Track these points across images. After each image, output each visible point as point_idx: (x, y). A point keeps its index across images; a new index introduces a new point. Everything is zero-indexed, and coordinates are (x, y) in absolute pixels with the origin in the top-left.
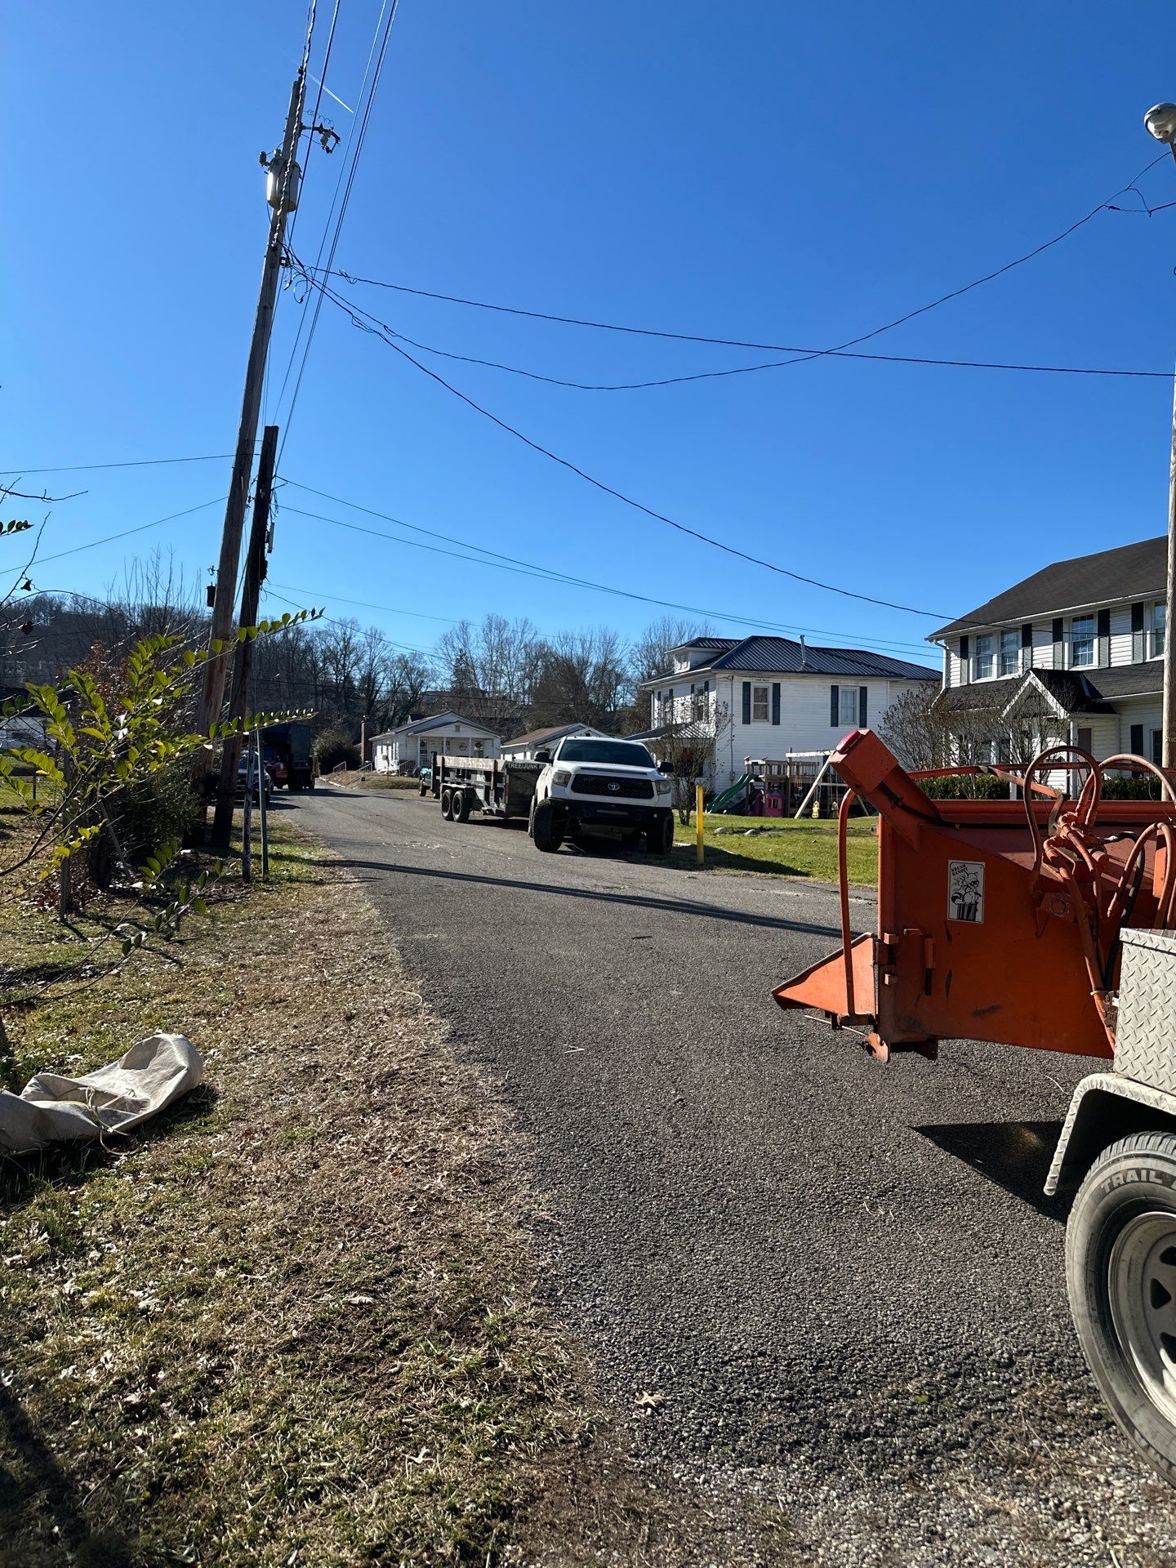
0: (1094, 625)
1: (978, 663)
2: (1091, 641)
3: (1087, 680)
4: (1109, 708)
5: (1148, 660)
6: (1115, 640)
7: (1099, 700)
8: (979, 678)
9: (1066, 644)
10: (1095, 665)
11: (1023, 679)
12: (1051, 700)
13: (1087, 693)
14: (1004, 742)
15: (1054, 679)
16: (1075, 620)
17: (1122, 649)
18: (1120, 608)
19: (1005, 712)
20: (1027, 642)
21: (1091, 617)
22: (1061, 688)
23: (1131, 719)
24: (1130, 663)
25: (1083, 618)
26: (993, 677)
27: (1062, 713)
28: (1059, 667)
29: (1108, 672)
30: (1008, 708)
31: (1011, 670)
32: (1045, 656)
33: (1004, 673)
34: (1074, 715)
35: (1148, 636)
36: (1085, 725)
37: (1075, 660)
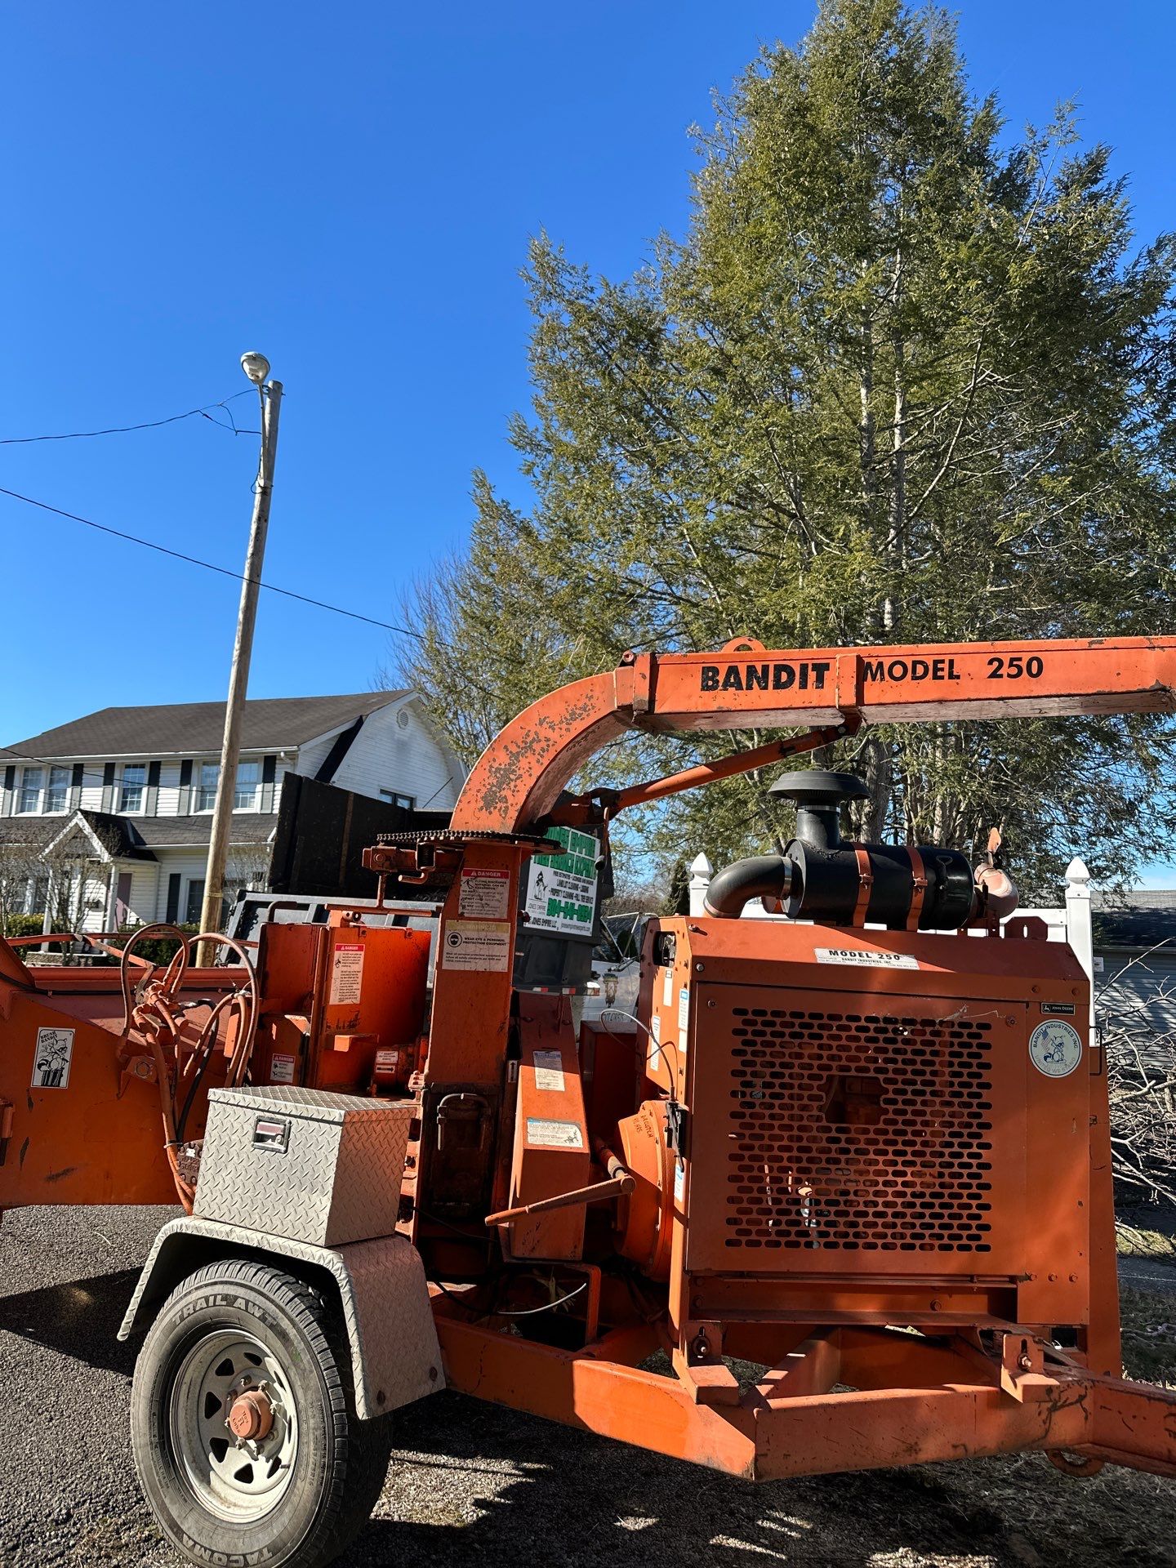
0: (145, 774)
1: (23, 797)
2: (140, 790)
3: (133, 828)
4: (150, 856)
5: (192, 814)
6: (163, 791)
7: (143, 847)
8: (22, 811)
9: (116, 789)
10: (141, 813)
11: (68, 819)
12: (97, 843)
13: (132, 840)
14: (42, 881)
15: (101, 822)
16: (128, 766)
17: (169, 801)
18: (170, 762)
19: (47, 851)
20: (77, 781)
21: (142, 766)
22: (107, 832)
23: (170, 868)
24: (175, 815)
25: (135, 766)
26: (38, 812)
27: (106, 857)
28: (106, 811)
29: (153, 821)
30: (51, 846)
31: (59, 807)
32: (93, 798)
33: (49, 810)
34: (117, 860)
35: (194, 793)
36: (126, 870)
37: (123, 806)
